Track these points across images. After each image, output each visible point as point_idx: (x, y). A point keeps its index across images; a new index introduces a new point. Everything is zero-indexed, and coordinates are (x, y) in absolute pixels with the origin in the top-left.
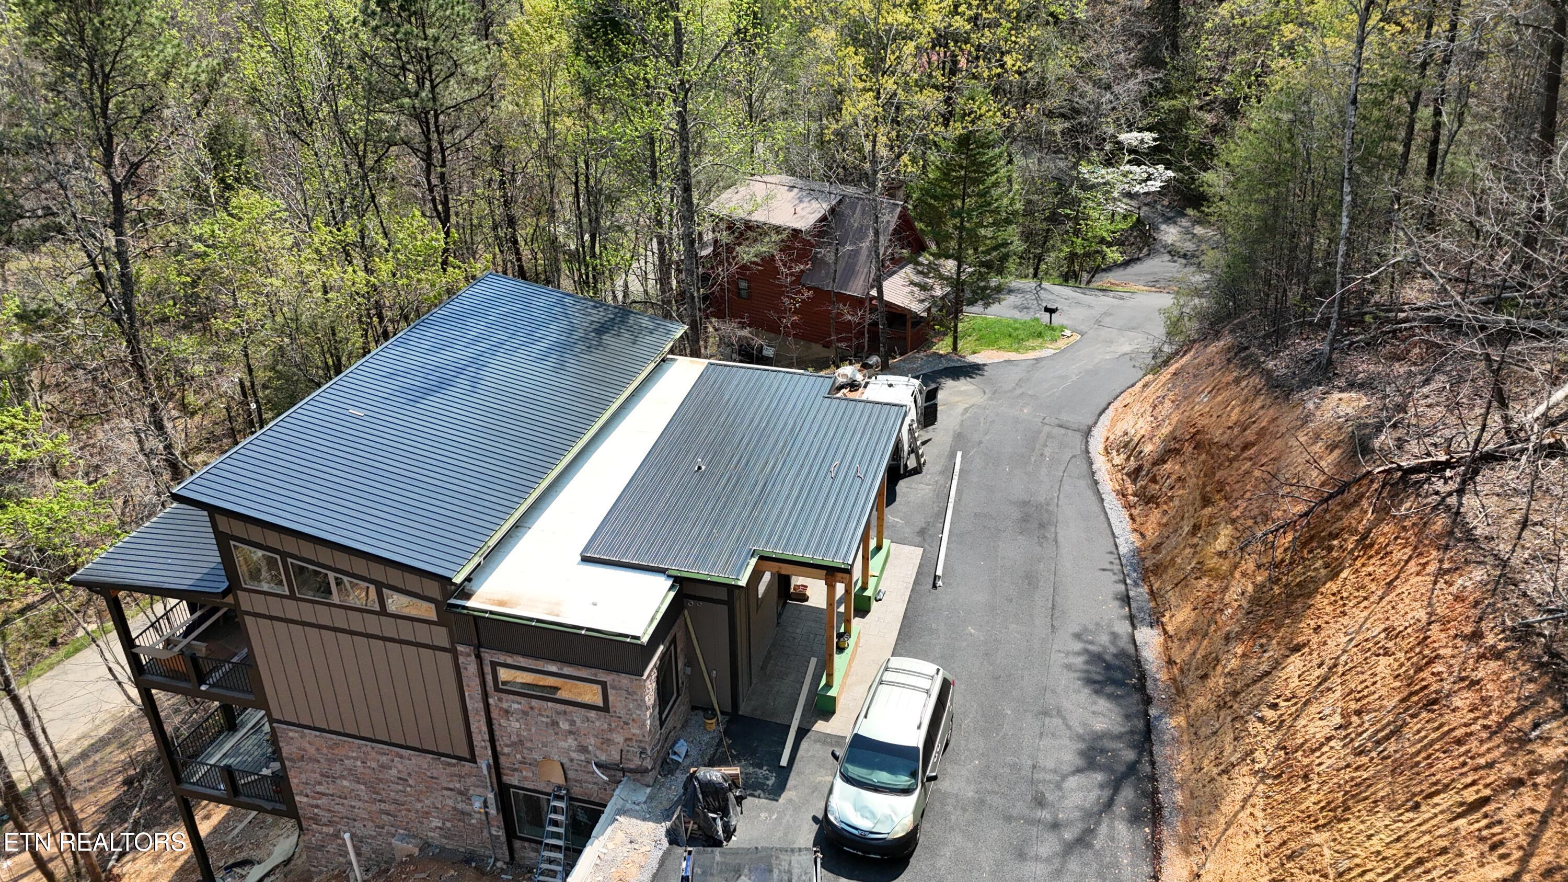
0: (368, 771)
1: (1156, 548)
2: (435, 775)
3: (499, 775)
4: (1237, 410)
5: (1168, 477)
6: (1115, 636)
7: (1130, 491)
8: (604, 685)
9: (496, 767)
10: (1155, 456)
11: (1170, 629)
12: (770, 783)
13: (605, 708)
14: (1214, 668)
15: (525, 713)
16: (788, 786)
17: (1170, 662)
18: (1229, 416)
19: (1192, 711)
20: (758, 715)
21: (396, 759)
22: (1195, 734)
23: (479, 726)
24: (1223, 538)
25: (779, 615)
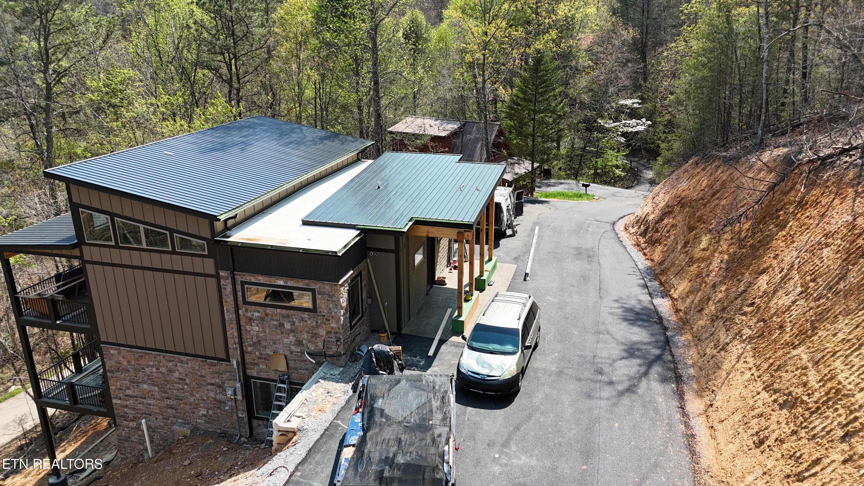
0: (160, 375)
1: (661, 263)
2: (203, 374)
3: (244, 369)
4: (705, 181)
5: (666, 227)
6: (640, 301)
7: (642, 242)
8: (313, 291)
9: (243, 364)
10: (656, 219)
11: (675, 296)
12: (421, 364)
13: (314, 310)
14: (707, 304)
15: (262, 319)
16: (433, 365)
17: (677, 311)
18: (701, 185)
19: (694, 330)
20: (414, 333)
21: (179, 364)
22: (699, 340)
23: (232, 332)
24: (705, 241)
25: (428, 291)
